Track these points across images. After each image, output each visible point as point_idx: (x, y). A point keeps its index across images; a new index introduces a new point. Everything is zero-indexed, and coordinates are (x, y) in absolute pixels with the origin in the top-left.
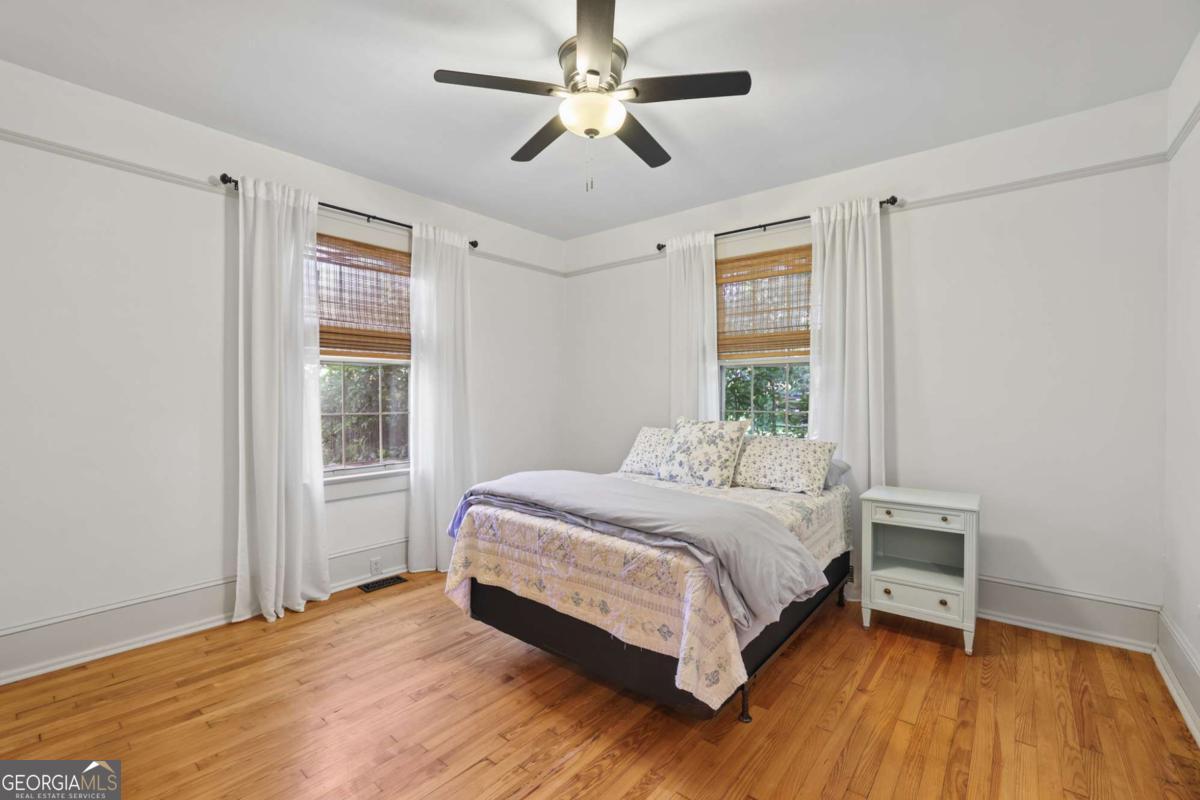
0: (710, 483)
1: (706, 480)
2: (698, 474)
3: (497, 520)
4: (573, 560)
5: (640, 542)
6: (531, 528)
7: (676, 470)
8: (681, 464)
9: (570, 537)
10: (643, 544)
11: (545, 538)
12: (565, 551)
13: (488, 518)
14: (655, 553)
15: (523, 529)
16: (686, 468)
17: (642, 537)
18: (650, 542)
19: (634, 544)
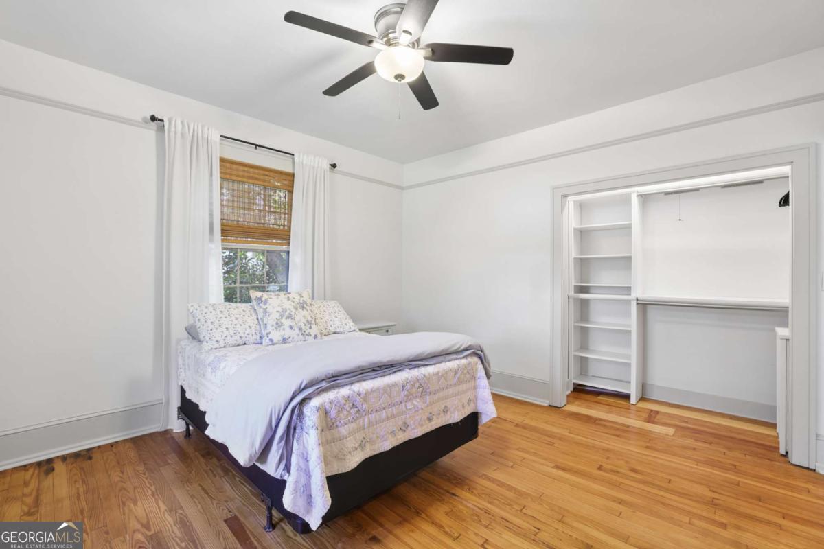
0: (315, 337)
1: (313, 336)
2: (306, 332)
3: (359, 395)
4: (428, 391)
5: (455, 359)
6: (395, 385)
7: (288, 333)
8: (291, 327)
9: (424, 375)
10: (458, 359)
11: (408, 386)
12: (422, 387)
13: (347, 399)
14: (464, 361)
15: (387, 389)
16: (297, 330)
17: (455, 356)
18: (459, 357)
19: (453, 362)
